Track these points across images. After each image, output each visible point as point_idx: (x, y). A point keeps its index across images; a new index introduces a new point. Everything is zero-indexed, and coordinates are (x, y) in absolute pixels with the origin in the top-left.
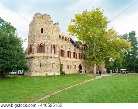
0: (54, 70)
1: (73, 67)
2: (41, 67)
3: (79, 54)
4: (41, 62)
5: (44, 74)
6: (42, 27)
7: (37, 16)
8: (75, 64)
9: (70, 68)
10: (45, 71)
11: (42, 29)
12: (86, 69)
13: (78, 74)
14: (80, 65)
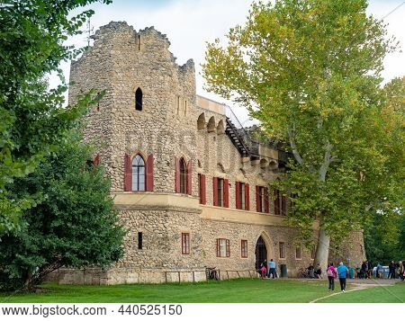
0: (186, 261)
1: (236, 249)
2: (140, 247)
3: (259, 188)
4: (140, 230)
5: (157, 277)
6: (139, 85)
7: (117, 37)
8: (241, 236)
9: (223, 251)
10: (160, 266)
11: (139, 94)
12: (284, 260)
13: (256, 279)
14: (261, 239)
